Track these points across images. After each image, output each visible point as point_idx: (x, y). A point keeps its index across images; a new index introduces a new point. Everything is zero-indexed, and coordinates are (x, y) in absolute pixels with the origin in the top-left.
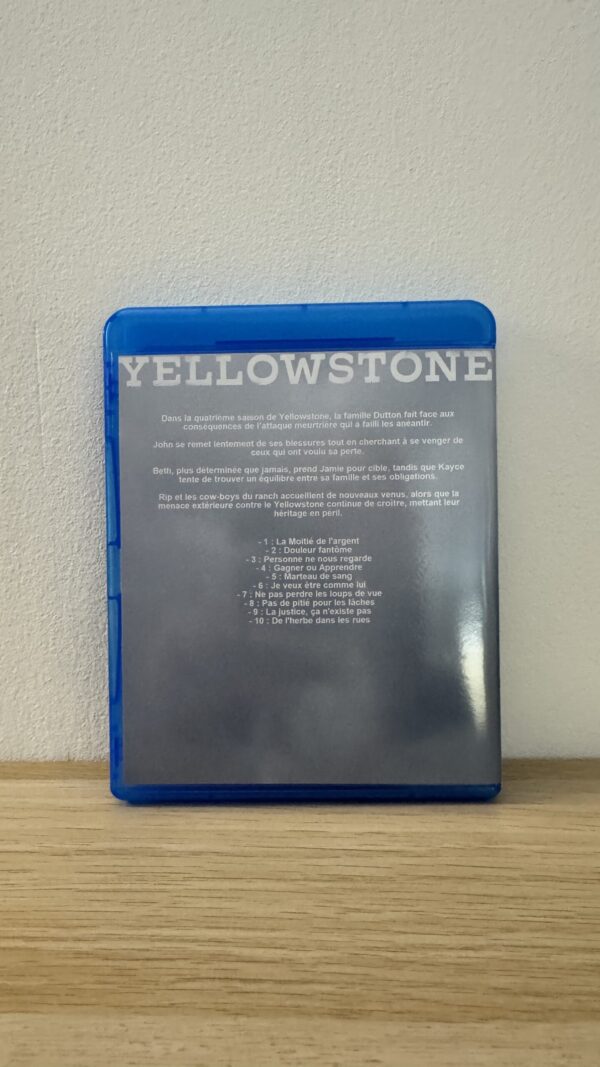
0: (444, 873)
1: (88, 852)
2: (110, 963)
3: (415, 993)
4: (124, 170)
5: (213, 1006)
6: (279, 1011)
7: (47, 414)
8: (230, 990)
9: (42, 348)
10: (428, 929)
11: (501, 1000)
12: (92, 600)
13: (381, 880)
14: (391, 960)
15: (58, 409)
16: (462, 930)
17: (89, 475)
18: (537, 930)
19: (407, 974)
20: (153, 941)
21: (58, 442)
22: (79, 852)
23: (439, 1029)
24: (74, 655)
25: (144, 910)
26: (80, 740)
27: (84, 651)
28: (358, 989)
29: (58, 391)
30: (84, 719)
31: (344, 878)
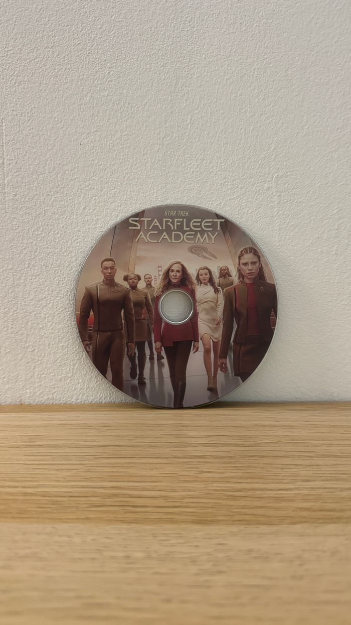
0: (265, 454)
2: (46, 498)
4: (60, 23)
5: (114, 519)
6: (159, 521)
7: (10, 177)
8: (126, 511)
9: (6, 135)
10: (256, 481)
11: (305, 513)
12: (37, 299)
13: (222, 457)
14: (231, 496)
15: (16, 174)
16: (277, 481)
17: (36, 217)
18: (327, 480)
19: (243, 503)
20: (75, 488)
21: (15, 195)
22: (26, 446)
23: (264, 529)
24: (26, 334)
25: (69, 474)
26: (28, 391)
27: (32, 332)
28: (210, 510)
29: (16, 163)
30: (31, 377)
31: (200, 457)
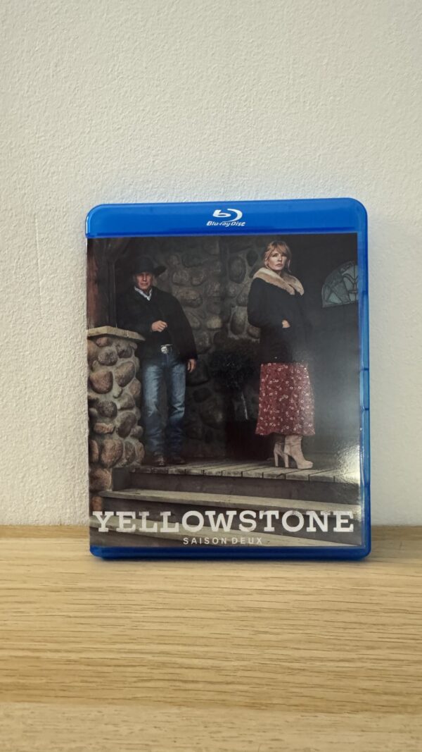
0: (326, 606)
1: (74, 589)
2: (90, 668)
3: (305, 691)
4: (97, 104)
5: (163, 699)
7: (44, 279)
8: (175, 688)
9: (40, 233)
10: (315, 646)
11: (367, 697)
13: (280, 611)
14: (289, 668)
15: (51, 276)
16: (338, 647)
17: (74, 324)
19: (300, 679)
20: (121, 652)
21: (51, 299)
22: (67, 590)
23: (323, 718)
24: (64, 451)
25: (115, 631)
26: (68, 510)
27: (71, 448)
29: (51, 264)
31: (255, 610)
